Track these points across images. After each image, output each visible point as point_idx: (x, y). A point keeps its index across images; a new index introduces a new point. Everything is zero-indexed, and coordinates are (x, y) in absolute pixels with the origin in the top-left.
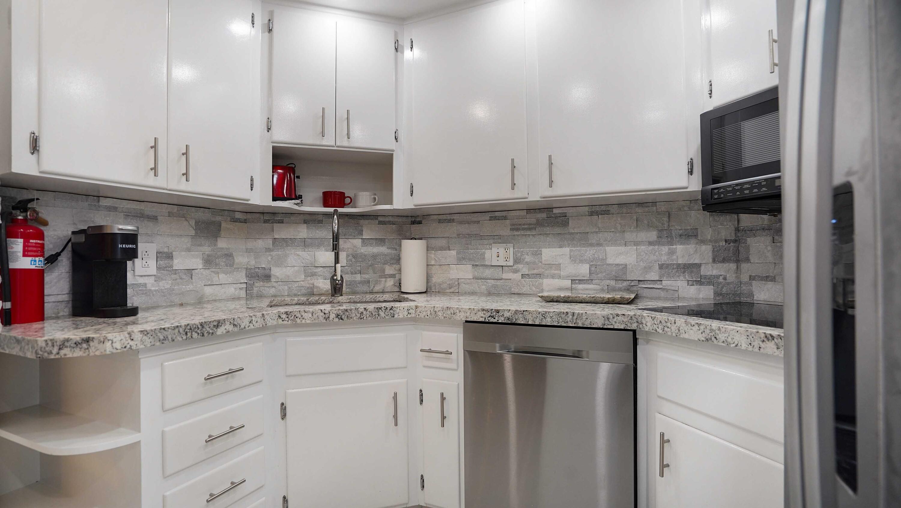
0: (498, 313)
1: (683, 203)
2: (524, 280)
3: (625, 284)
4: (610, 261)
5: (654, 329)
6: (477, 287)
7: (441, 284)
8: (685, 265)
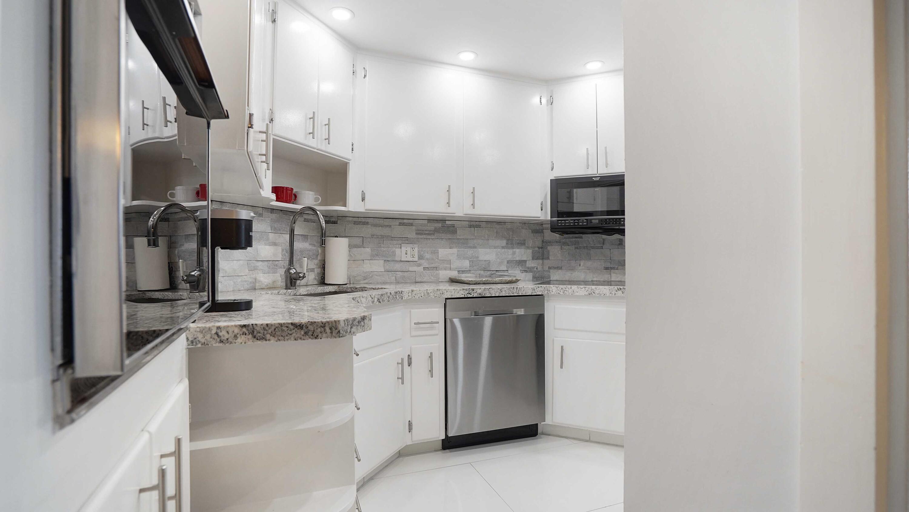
0: (473, 290)
1: (519, 224)
2: (426, 272)
3: (489, 273)
4: (481, 258)
5: (558, 293)
6: (388, 278)
7: (355, 277)
8: (519, 261)
